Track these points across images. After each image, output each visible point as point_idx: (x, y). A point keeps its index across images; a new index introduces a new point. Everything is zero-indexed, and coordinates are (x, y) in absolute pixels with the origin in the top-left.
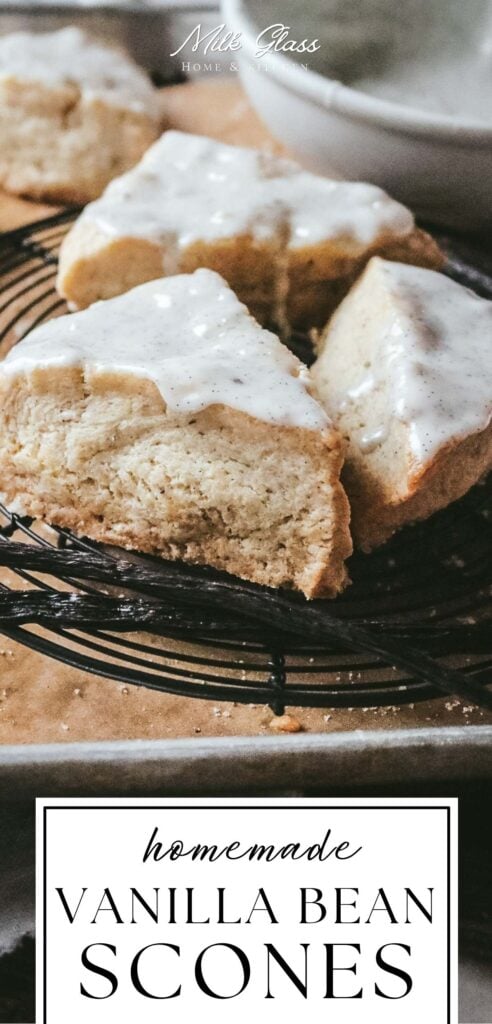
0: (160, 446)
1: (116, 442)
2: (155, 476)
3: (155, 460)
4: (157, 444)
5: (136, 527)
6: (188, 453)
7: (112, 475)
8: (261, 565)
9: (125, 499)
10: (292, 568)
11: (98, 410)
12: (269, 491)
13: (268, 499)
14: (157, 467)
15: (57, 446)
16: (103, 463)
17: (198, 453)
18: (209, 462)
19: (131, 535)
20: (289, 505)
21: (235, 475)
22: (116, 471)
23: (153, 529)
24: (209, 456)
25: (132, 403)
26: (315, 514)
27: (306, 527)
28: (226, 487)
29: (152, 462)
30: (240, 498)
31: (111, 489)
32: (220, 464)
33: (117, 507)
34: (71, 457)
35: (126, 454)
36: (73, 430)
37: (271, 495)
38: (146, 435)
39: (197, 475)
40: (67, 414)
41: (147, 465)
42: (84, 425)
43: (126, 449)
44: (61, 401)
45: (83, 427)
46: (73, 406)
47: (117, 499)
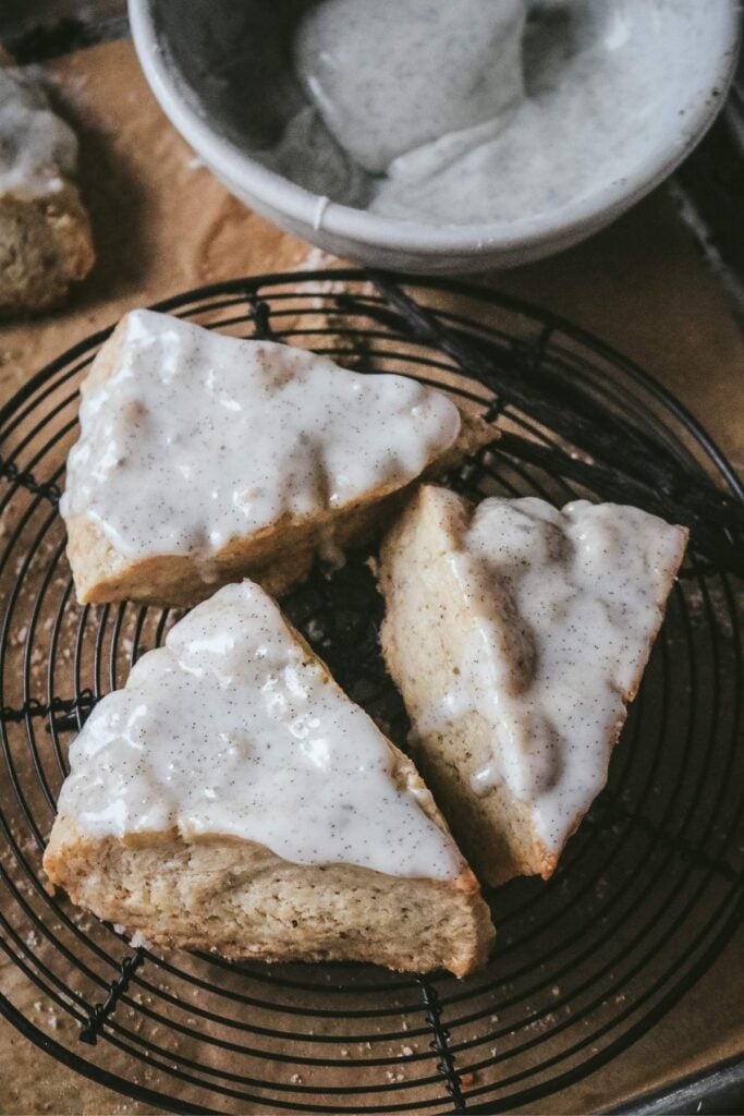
0: (280, 883)
1: (233, 883)
2: (283, 911)
3: (280, 896)
4: (278, 881)
5: (271, 946)
6: (313, 887)
7: (236, 911)
8: (408, 959)
9: (255, 927)
10: (439, 958)
11: (205, 859)
12: (404, 910)
13: (406, 917)
14: (283, 903)
15: (170, 893)
16: (223, 902)
17: (324, 887)
18: (337, 893)
19: (270, 954)
20: (429, 919)
21: (367, 904)
22: (239, 906)
23: (291, 947)
24: (334, 887)
25: (240, 851)
26: (456, 921)
27: (448, 932)
28: (360, 915)
29: (276, 898)
30: (378, 922)
31: (239, 922)
32: (349, 895)
33: (249, 935)
34: (189, 902)
35: (247, 892)
36: (184, 878)
37: (409, 914)
38: (264, 874)
39: (328, 908)
40: (171, 864)
41: (272, 902)
42: (194, 872)
43: (244, 887)
44: (161, 853)
45: (192, 876)
46: (176, 856)
47: (246, 929)
